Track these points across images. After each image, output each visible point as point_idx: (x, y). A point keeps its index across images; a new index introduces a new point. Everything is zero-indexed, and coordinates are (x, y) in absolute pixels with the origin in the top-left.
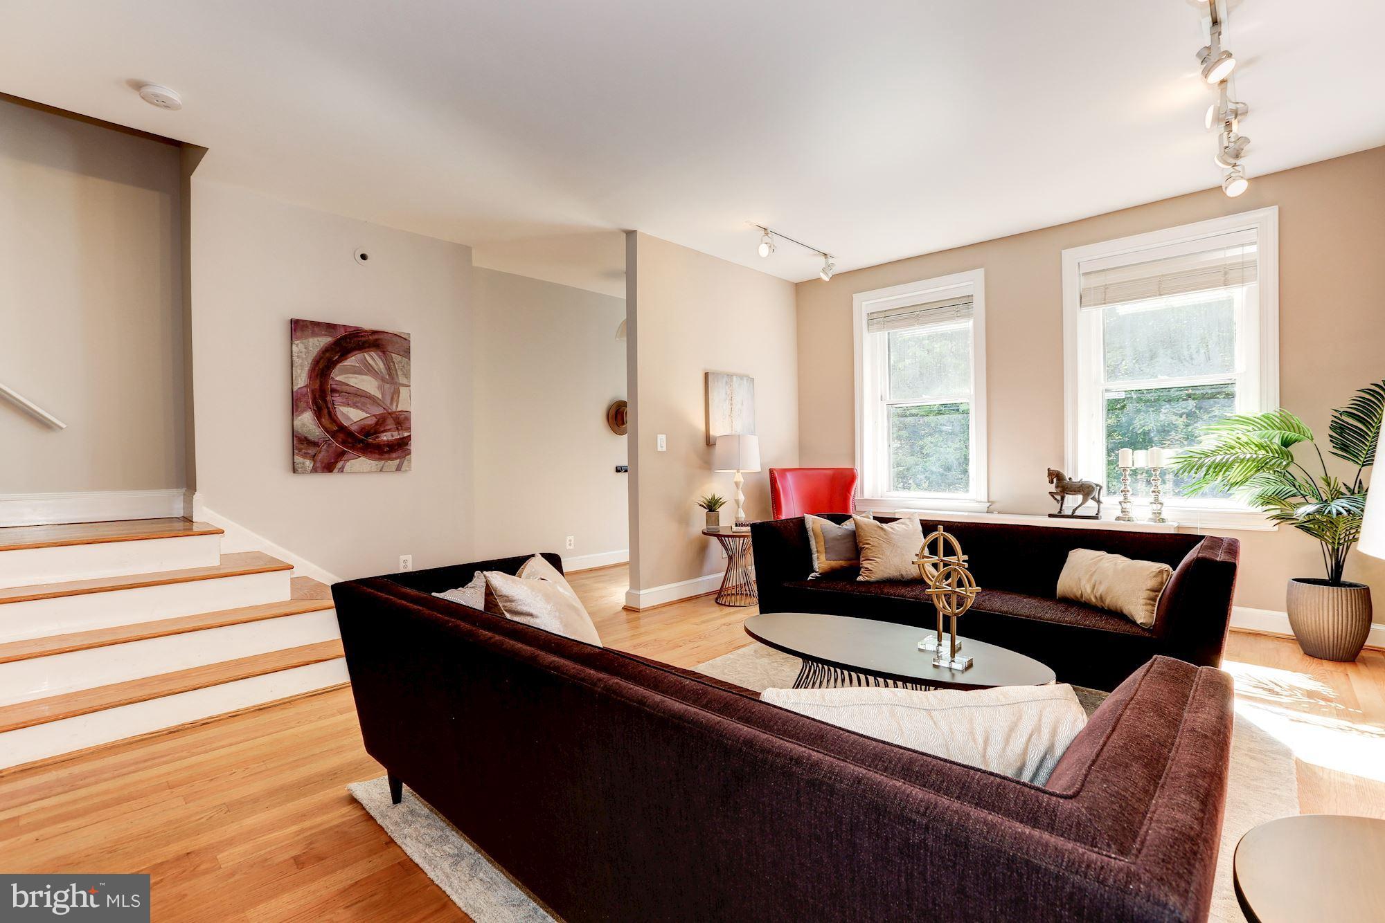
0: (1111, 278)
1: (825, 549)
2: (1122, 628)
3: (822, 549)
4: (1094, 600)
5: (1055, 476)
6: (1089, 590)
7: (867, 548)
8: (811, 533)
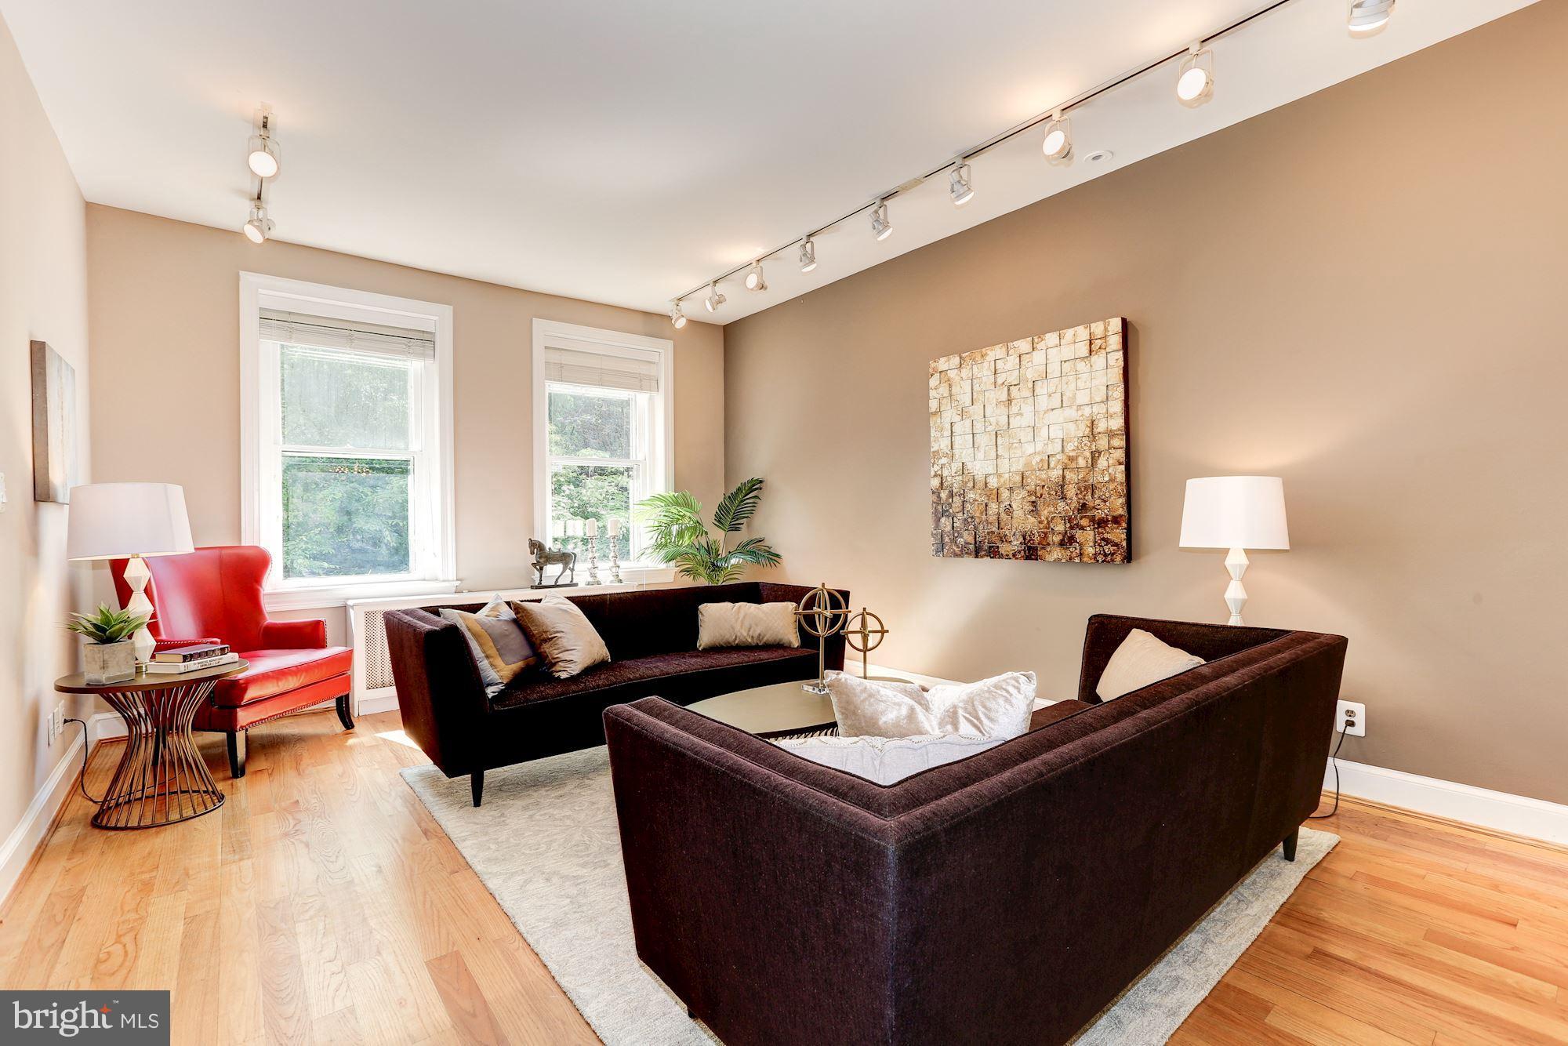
0: (567, 359)
1: (498, 650)
2: (786, 655)
3: (493, 651)
4: (750, 640)
5: (536, 547)
6: (745, 634)
7: (561, 638)
8: (468, 635)
